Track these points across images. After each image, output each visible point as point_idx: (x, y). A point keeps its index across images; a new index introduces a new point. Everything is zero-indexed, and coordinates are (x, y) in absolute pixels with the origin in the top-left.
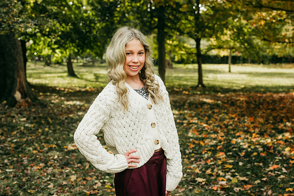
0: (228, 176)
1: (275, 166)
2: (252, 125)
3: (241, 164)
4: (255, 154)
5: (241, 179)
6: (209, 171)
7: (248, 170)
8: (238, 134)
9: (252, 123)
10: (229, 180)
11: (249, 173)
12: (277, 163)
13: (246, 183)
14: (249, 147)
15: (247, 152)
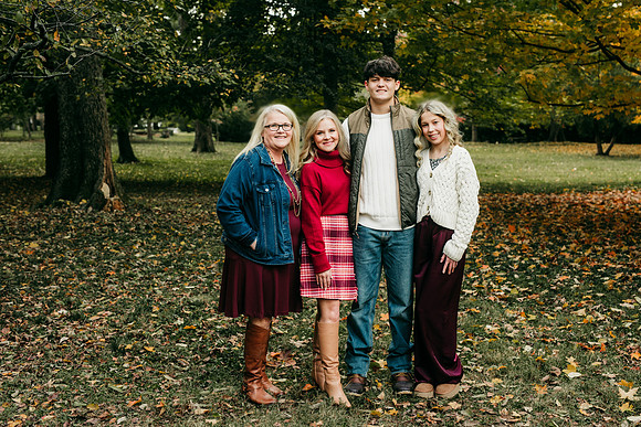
0: (504, 287)
1: (565, 277)
2: (515, 237)
3: (516, 276)
4: (532, 266)
5: (522, 290)
6: (476, 284)
7: (530, 281)
8: (498, 247)
9: (513, 234)
10: (507, 292)
11: (531, 283)
12: (565, 274)
13: (530, 294)
14: (521, 259)
15: (520, 265)
